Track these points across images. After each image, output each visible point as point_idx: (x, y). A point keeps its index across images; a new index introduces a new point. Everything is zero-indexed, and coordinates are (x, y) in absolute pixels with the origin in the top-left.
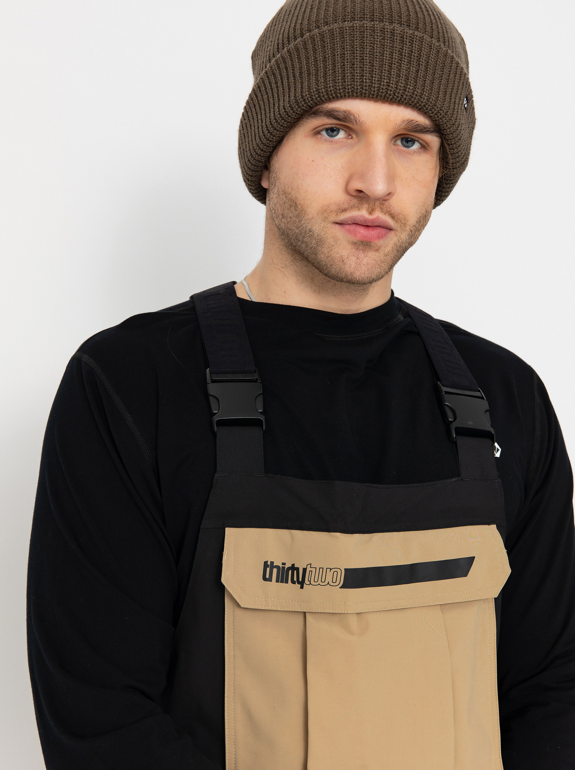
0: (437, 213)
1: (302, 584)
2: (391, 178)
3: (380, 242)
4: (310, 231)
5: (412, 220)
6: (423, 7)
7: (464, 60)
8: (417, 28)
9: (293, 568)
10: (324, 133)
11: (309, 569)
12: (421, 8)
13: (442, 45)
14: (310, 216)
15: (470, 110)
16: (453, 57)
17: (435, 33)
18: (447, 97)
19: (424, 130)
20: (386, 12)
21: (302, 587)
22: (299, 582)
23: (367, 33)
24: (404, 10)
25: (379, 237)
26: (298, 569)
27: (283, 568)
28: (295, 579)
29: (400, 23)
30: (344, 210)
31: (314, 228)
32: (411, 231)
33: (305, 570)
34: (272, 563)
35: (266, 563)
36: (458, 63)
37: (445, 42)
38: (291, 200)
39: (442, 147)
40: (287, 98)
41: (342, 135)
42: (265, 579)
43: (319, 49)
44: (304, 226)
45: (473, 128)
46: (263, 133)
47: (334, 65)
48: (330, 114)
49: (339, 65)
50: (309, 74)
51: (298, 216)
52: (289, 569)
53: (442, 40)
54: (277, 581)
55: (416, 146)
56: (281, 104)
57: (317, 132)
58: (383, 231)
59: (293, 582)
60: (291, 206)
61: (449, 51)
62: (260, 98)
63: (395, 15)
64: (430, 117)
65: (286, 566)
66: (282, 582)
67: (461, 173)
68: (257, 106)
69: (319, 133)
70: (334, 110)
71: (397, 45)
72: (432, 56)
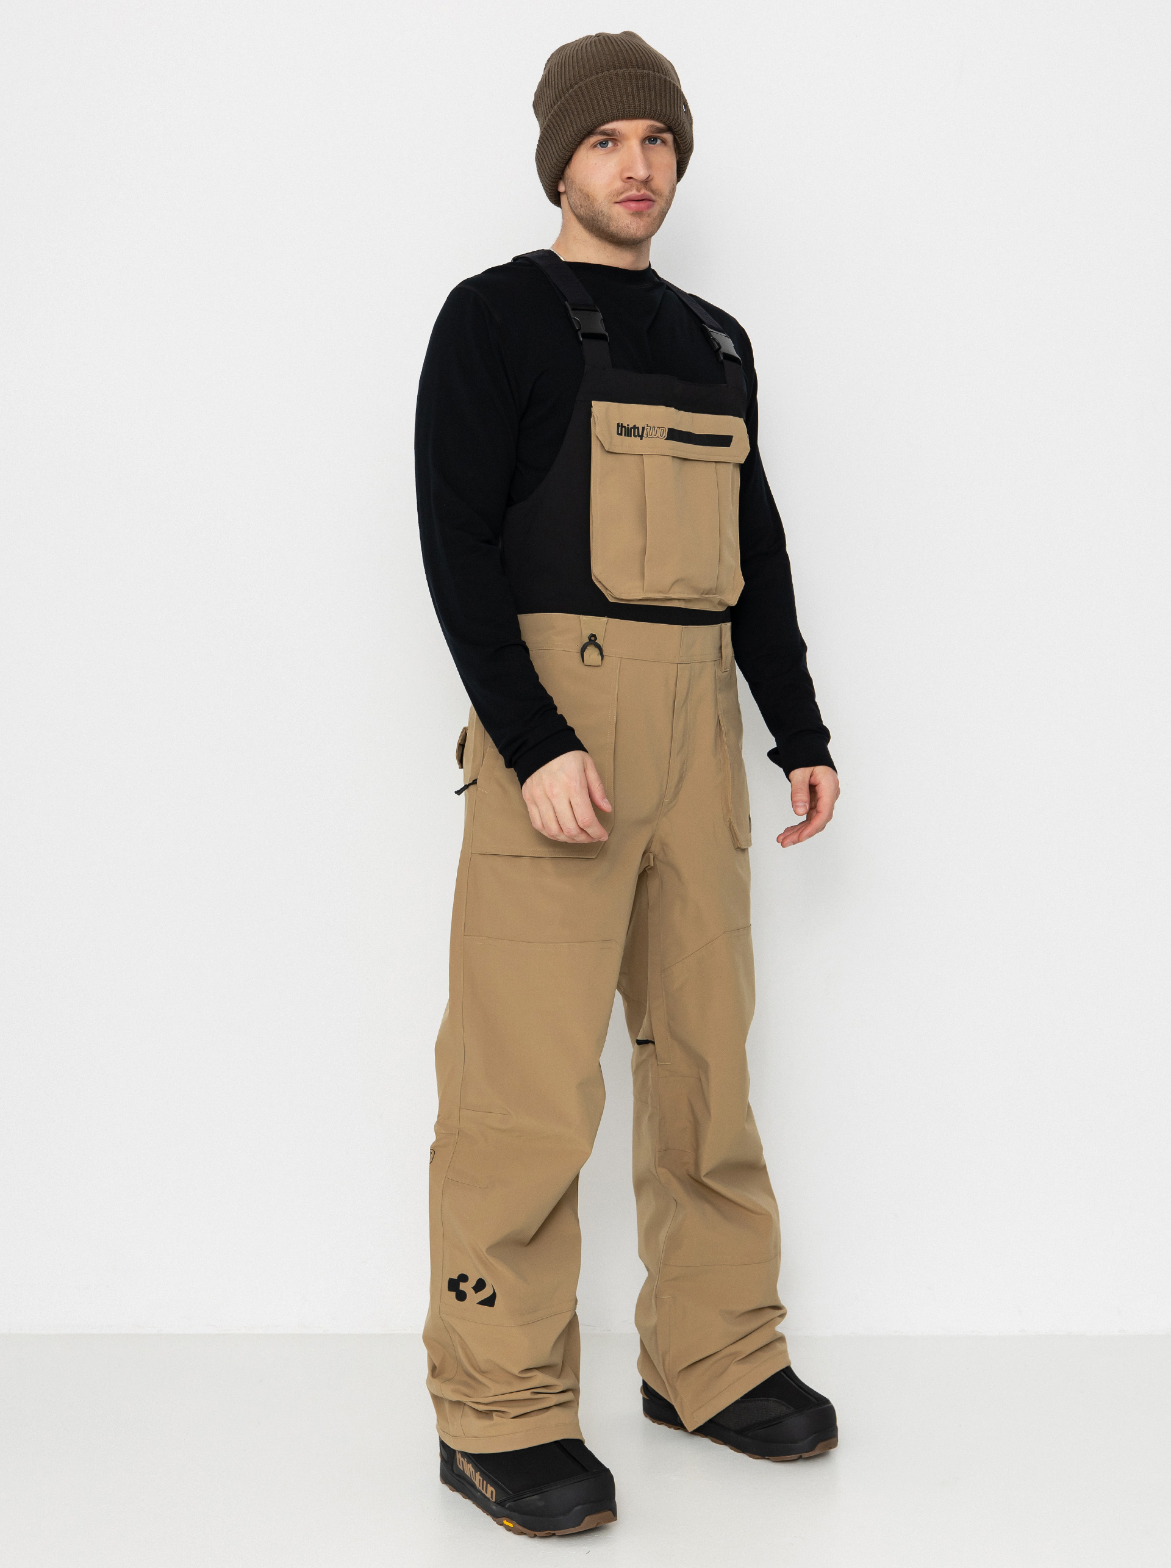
0: (679, 185)
1: (641, 437)
2: (649, 165)
3: (650, 211)
4: (602, 212)
5: (666, 192)
6: (644, 52)
7: (676, 80)
8: (644, 69)
9: (635, 427)
10: (599, 146)
11: (646, 428)
12: (643, 53)
13: (662, 76)
14: (600, 201)
15: (688, 112)
16: (670, 81)
17: (656, 68)
18: (672, 108)
19: (661, 131)
20: (622, 62)
21: (641, 439)
22: (639, 436)
23: (614, 78)
24: (633, 58)
25: (649, 208)
26: (638, 428)
27: (628, 428)
28: (636, 434)
29: (633, 67)
30: (622, 193)
31: (604, 209)
32: (667, 200)
33: (643, 428)
34: (622, 424)
35: (618, 424)
36: (674, 85)
37: (663, 73)
38: (586, 194)
39: (675, 140)
40: (571, 129)
41: (610, 144)
42: (618, 434)
43: (586, 94)
44: (597, 209)
45: (692, 124)
46: (558, 155)
47: (598, 102)
48: (604, 133)
49: (601, 102)
50: (583, 111)
51: (591, 204)
52: (631, 428)
53: (661, 71)
54: (625, 435)
55: (659, 142)
56: (568, 133)
57: (594, 146)
58: (648, 203)
59: (635, 436)
60: (585, 198)
61: (667, 78)
62: (550, 132)
63: (629, 62)
64: (664, 123)
65: (630, 427)
66: (628, 436)
67: (690, 155)
68: (550, 139)
69: (596, 146)
70: (604, 130)
71: (634, 81)
72: (657, 83)
